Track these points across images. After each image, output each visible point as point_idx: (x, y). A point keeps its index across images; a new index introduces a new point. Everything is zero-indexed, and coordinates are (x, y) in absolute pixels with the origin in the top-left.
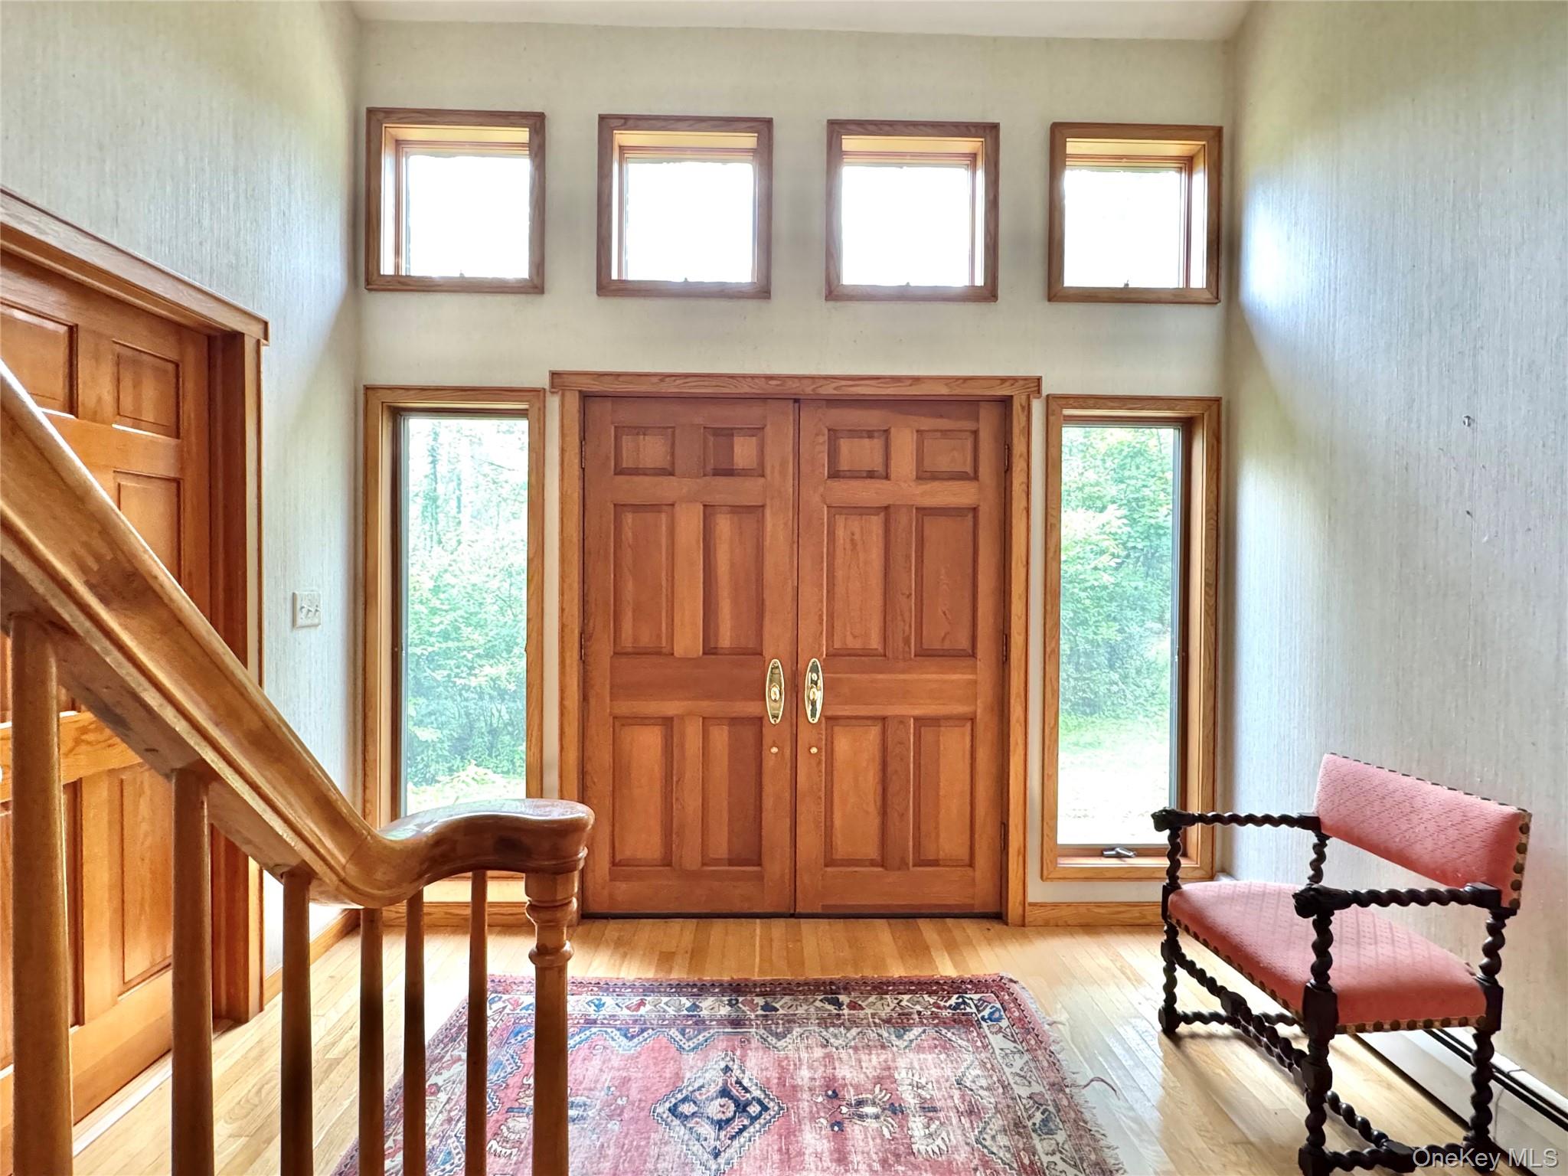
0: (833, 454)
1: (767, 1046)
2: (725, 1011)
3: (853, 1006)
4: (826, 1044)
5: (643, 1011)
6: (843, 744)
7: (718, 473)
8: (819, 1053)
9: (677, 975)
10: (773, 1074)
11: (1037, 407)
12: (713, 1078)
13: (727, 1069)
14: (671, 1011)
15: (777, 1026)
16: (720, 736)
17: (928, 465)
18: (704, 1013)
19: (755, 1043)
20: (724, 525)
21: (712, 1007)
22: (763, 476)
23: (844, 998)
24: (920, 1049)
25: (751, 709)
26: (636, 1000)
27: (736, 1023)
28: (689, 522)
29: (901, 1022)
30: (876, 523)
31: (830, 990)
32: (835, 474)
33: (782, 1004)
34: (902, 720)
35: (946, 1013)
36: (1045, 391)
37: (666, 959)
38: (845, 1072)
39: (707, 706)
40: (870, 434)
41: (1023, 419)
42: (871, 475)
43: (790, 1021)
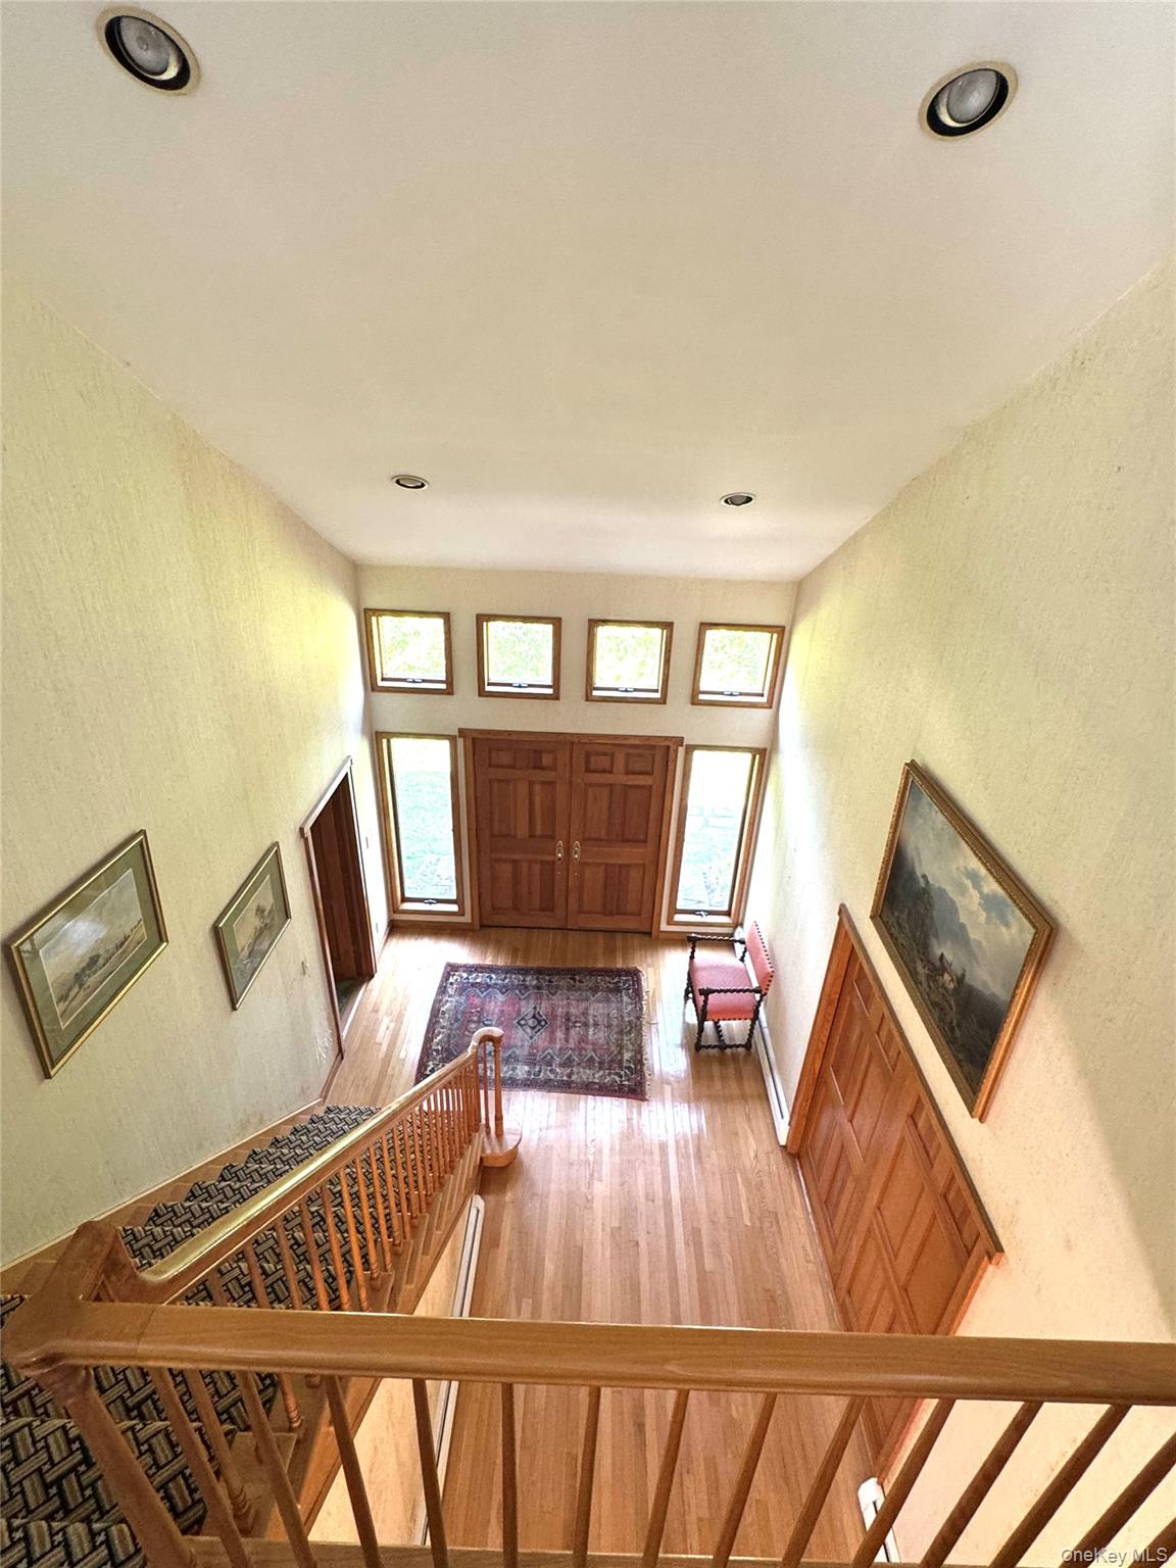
0: (587, 762)
1: (549, 999)
2: (535, 982)
3: (580, 981)
4: (568, 999)
5: (506, 981)
6: (588, 872)
7: (534, 768)
8: (565, 1002)
9: (519, 964)
10: (550, 1010)
11: (681, 750)
12: (530, 1011)
13: (535, 1008)
14: (516, 982)
15: (553, 990)
16: (537, 868)
17: (630, 768)
18: (527, 983)
19: (545, 997)
20: (537, 788)
21: (530, 980)
22: (556, 770)
23: (577, 978)
24: (599, 1001)
25: (550, 858)
26: (503, 976)
27: (539, 988)
28: (523, 788)
29: (595, 990)
30: (606, 791)
31: (572, 973)
32: (588, 770)
33: (555, 979)
34: (613, 865)
35: (611, 986)
36: (685, 744)
37: (514, 952)
38: (573, 1010)
39: (530, 857)
40: (605, 754)
41: (674, 756)
42: (604, 771)
43: (557, 987)
